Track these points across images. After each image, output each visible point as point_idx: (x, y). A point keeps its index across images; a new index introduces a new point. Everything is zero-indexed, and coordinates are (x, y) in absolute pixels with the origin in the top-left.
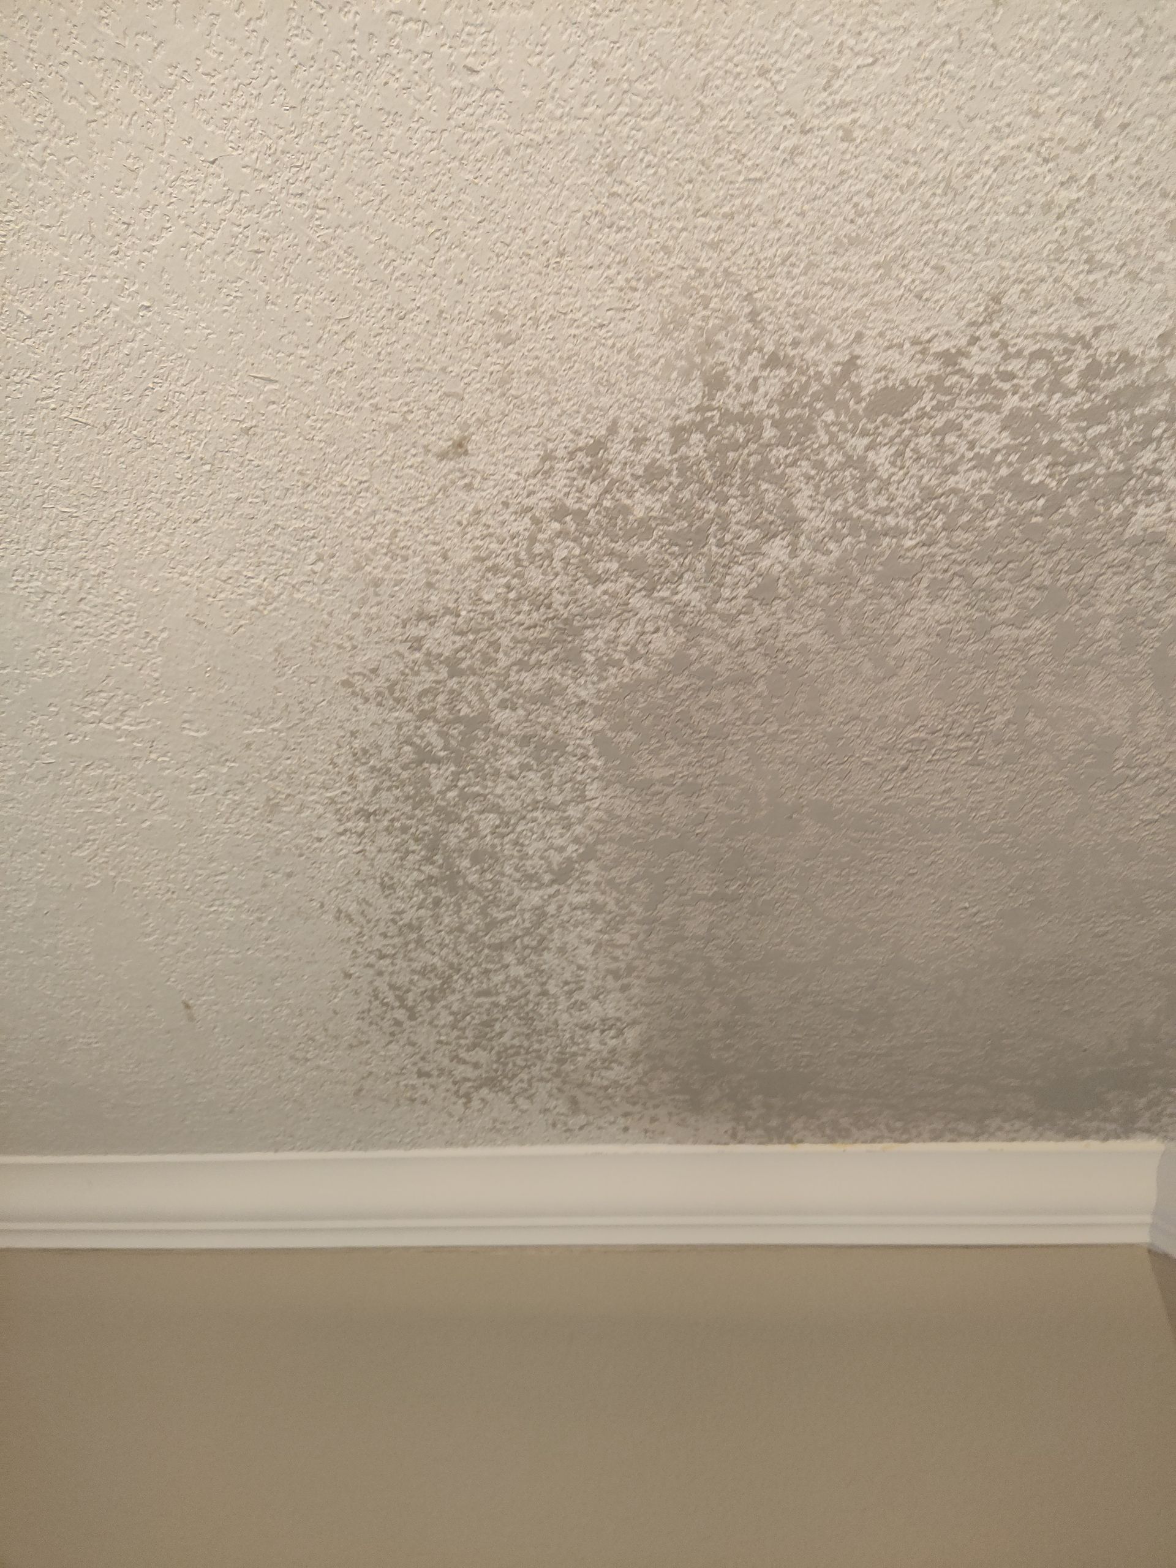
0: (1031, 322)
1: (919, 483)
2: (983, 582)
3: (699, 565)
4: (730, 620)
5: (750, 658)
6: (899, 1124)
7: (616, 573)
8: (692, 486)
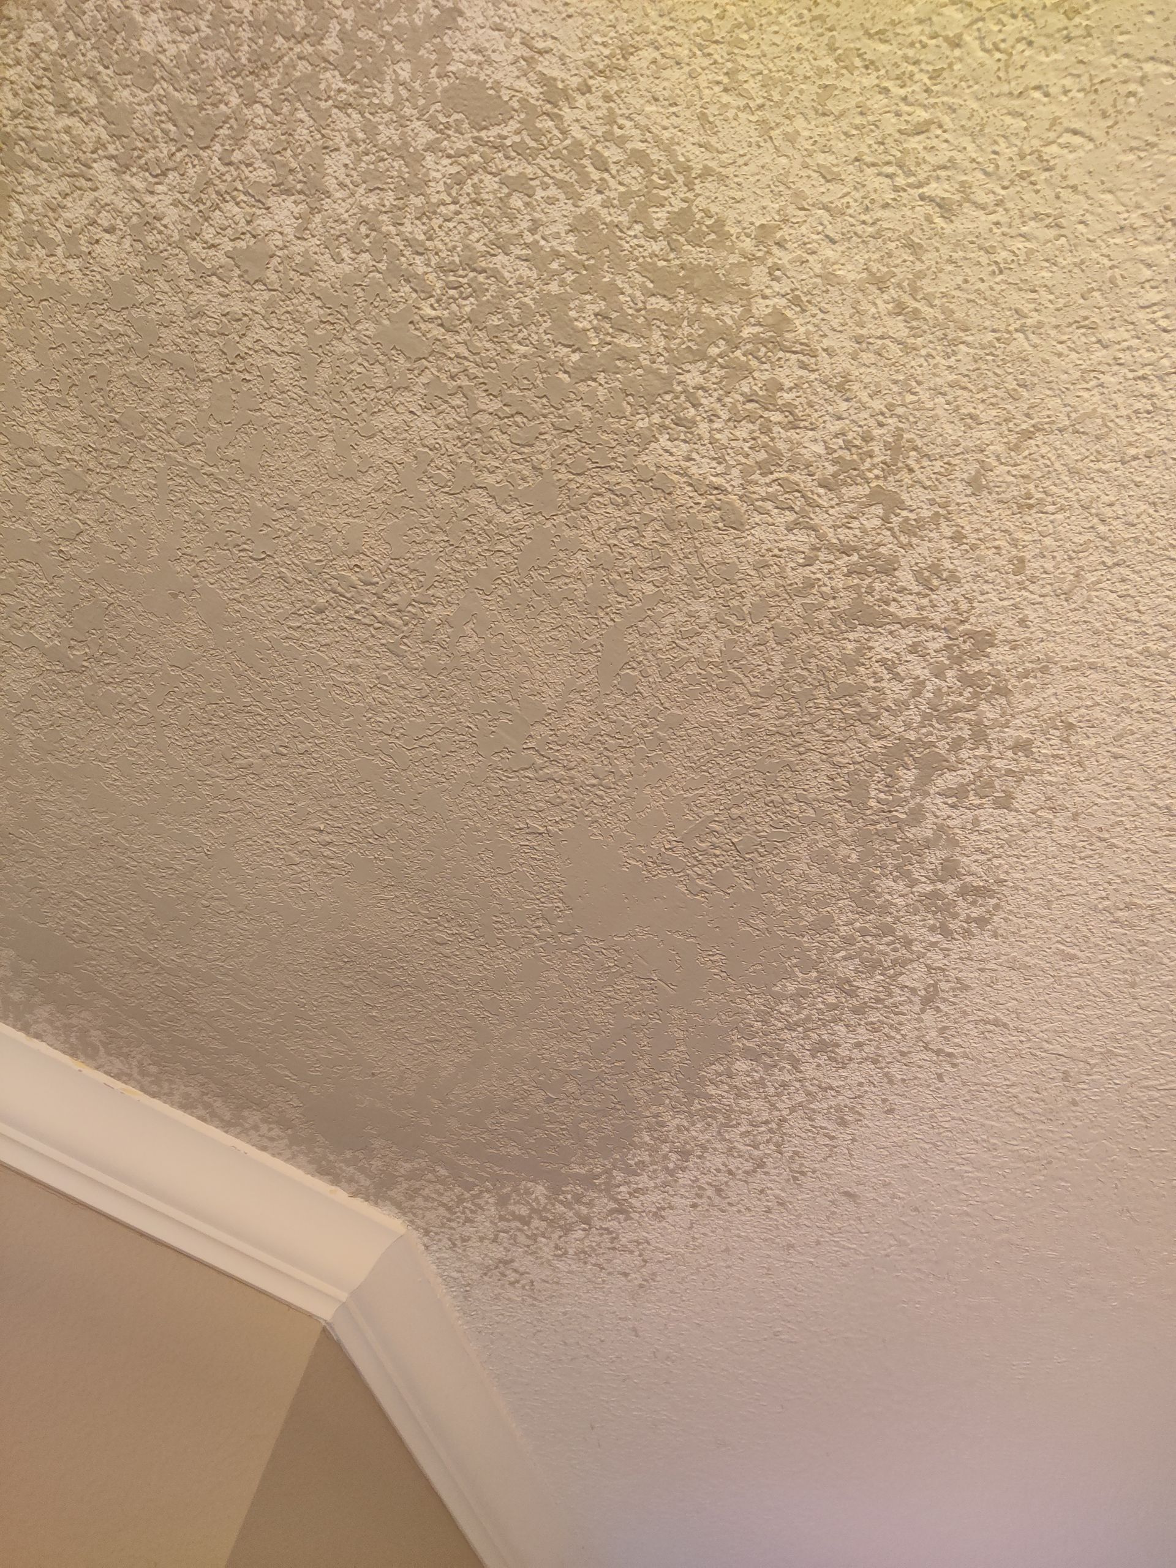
0: (649, 109)
1: (466, 235)
2: (484, 419)
3: (191, 172)
4: (202, 275)
5: (205, 344)
6: (153, 1069)
7: (89, 110)
8: (220, 52)
